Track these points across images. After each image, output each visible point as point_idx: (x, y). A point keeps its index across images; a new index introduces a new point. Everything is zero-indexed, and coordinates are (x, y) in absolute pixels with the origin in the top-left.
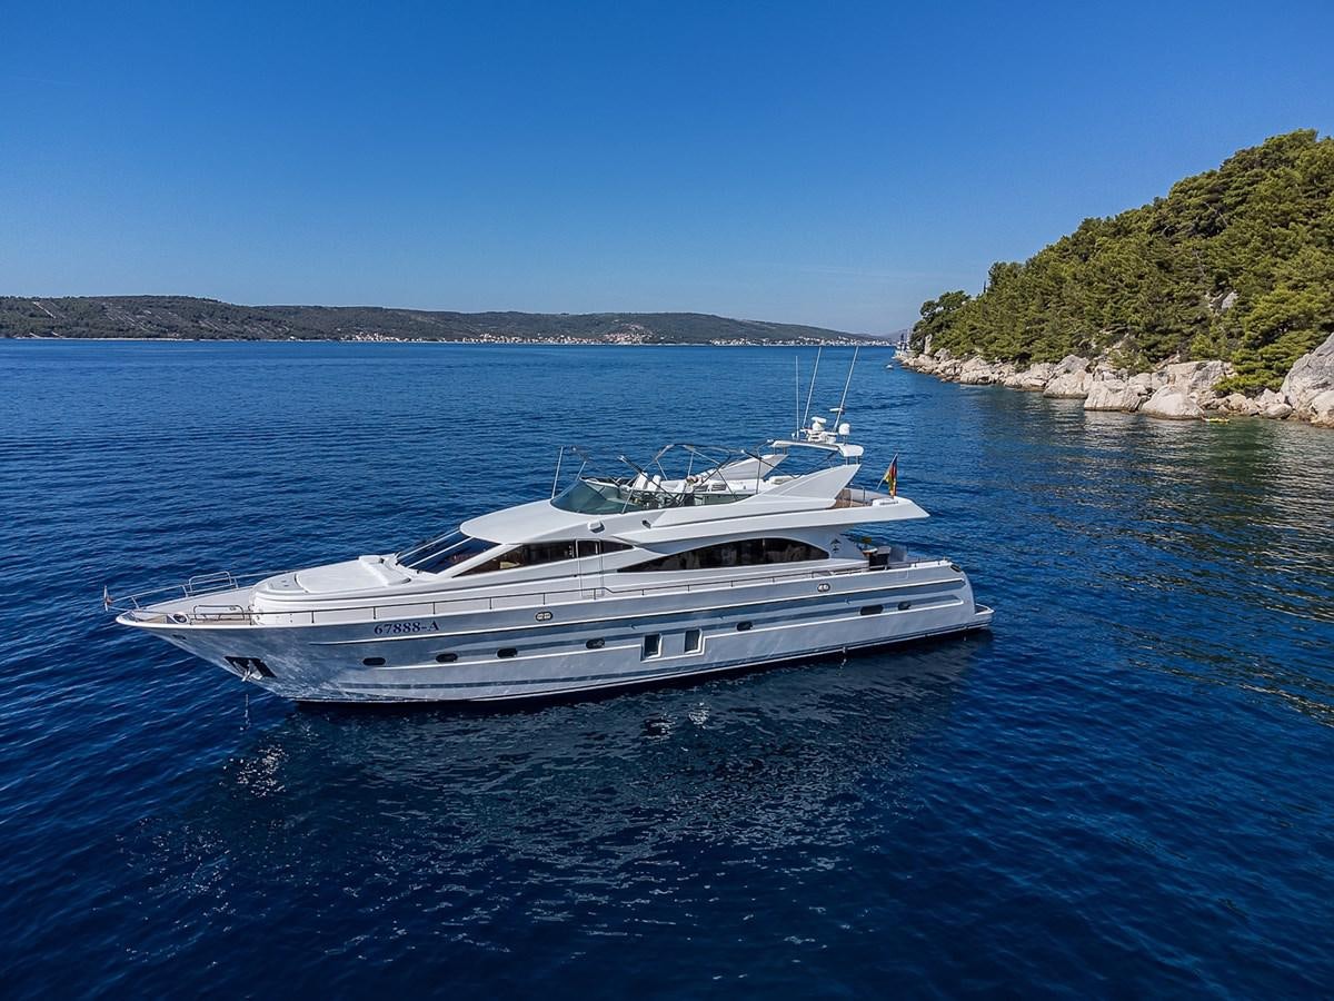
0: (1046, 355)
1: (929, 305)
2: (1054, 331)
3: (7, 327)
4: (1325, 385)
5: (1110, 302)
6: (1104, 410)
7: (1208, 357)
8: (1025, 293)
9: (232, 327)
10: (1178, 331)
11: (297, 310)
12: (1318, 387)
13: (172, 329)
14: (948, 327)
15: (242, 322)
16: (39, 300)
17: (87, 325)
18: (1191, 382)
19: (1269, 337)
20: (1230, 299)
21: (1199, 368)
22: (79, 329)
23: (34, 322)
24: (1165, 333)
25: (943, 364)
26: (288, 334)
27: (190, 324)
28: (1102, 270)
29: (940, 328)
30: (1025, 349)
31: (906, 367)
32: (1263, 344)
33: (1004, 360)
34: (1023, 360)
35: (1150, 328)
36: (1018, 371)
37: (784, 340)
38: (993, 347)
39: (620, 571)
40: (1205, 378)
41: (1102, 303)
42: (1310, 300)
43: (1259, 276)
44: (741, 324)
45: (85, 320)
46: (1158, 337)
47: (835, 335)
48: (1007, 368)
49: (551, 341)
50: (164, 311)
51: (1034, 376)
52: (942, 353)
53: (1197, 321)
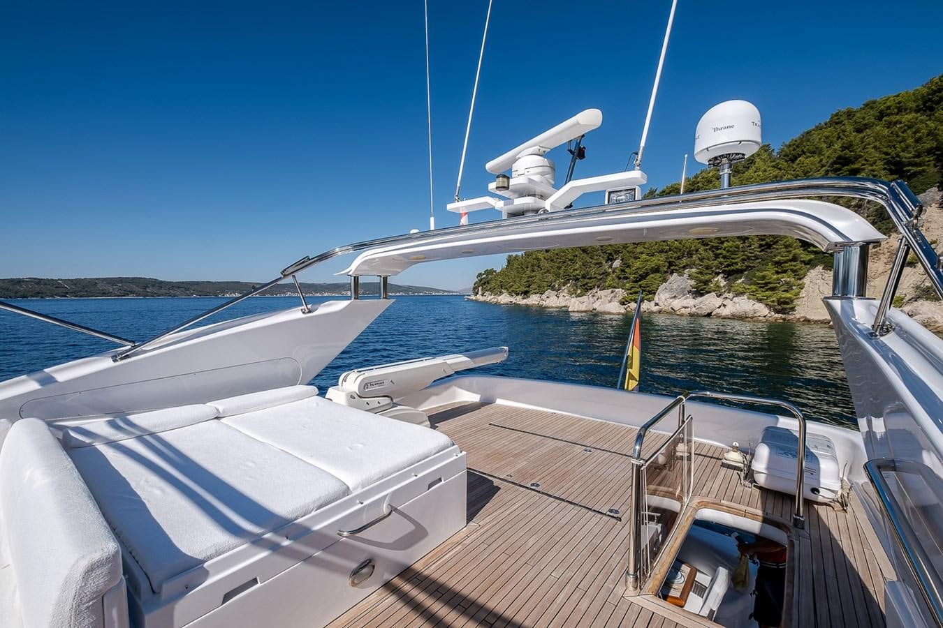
0: (537, 291)
1: (480, 275)
2: (540, 280)
3: (42, 293)
4: (675, 297)
5: (563, 268)
6: (578, 312)
7: (615, 287)
8: (523, 267)
9: (163, 291)
10: (595, 278)
11: (198, 283)
12: (672, 298)
13: (132, 292)
14: (488, 283)
15: (169, 289)
16: (61, 280)
17: (86, 291)
18: (609, 299)
19: (643, 277)
20: (617, 264)
21: (612, 292)
22: (82, 294)
23: (57, 291)
24: (590, 278)
25: (489, 297)
26: (192, 294)
27: (142, 290)
28: (557, 254)
29: (485, 283)
30: (527, 289)
31: (472, 300)
32: (640, 280)
33: (517, 294)
34: (526, 294)
35: (584, 277)
36: (524, 298)
37: (418, 293)
38: (512, 289)
40: (615, 297)
41: (559, 268)
42: (659, 260)
43: (630, 252)
44: (400, 287)
45: (86, 289)
46: (588, 281)
47: (438, 291)
48: (519, 297)
49: (318, 295)
50: (128, 284)
51: (533, 300)
52: (487, 293)
53: (603, 273)
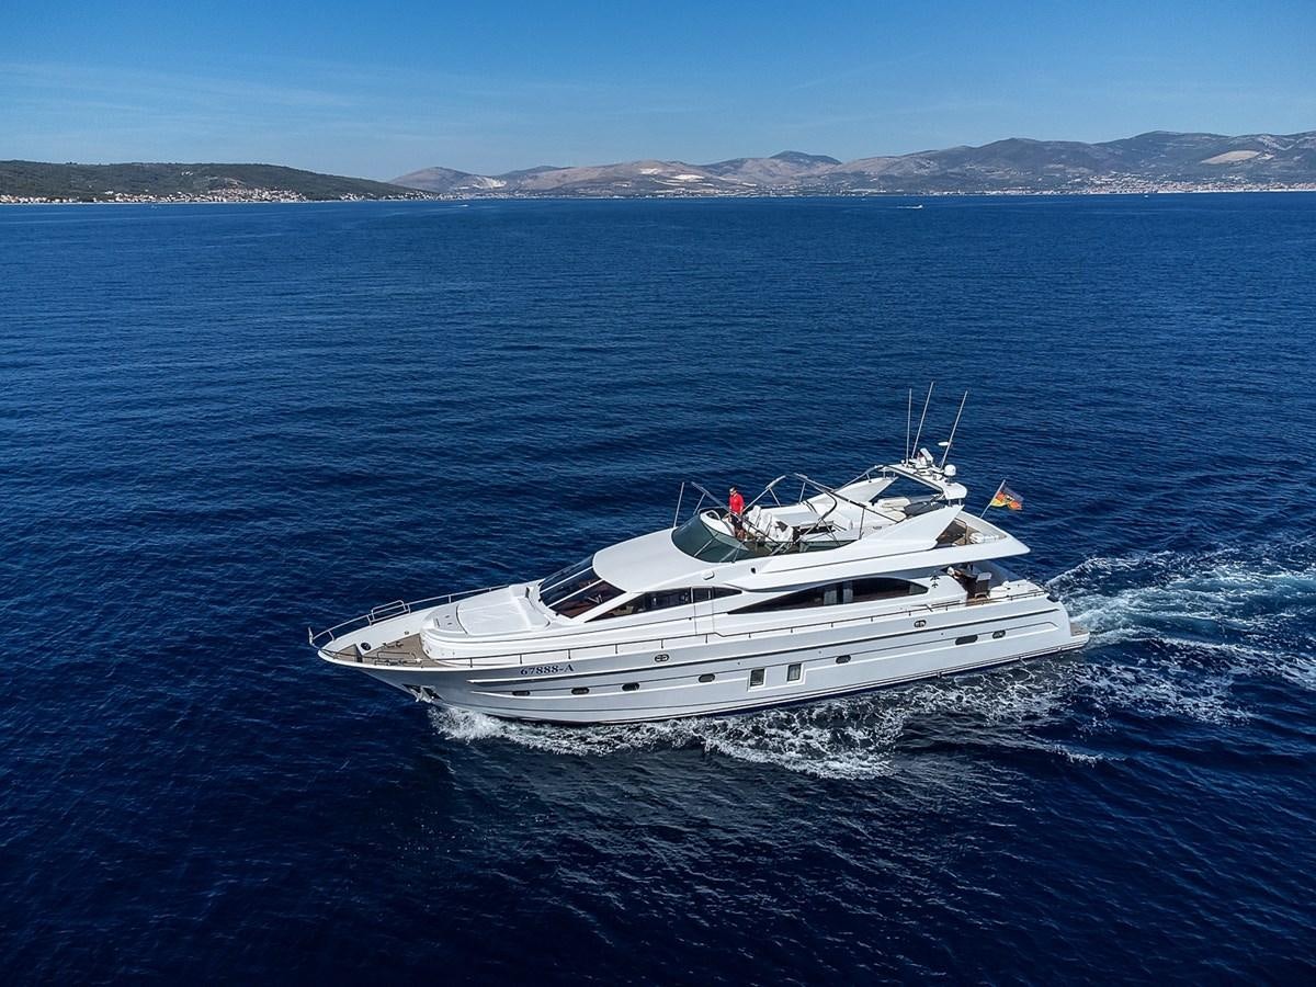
39: (729, 613)
